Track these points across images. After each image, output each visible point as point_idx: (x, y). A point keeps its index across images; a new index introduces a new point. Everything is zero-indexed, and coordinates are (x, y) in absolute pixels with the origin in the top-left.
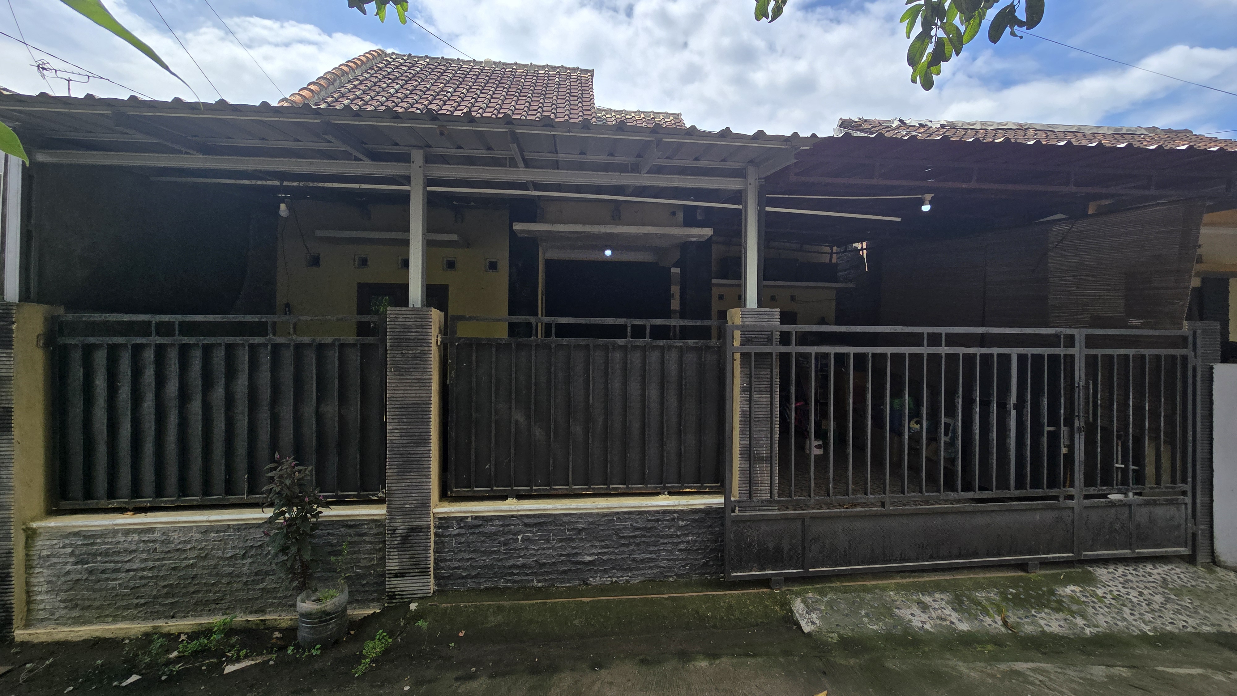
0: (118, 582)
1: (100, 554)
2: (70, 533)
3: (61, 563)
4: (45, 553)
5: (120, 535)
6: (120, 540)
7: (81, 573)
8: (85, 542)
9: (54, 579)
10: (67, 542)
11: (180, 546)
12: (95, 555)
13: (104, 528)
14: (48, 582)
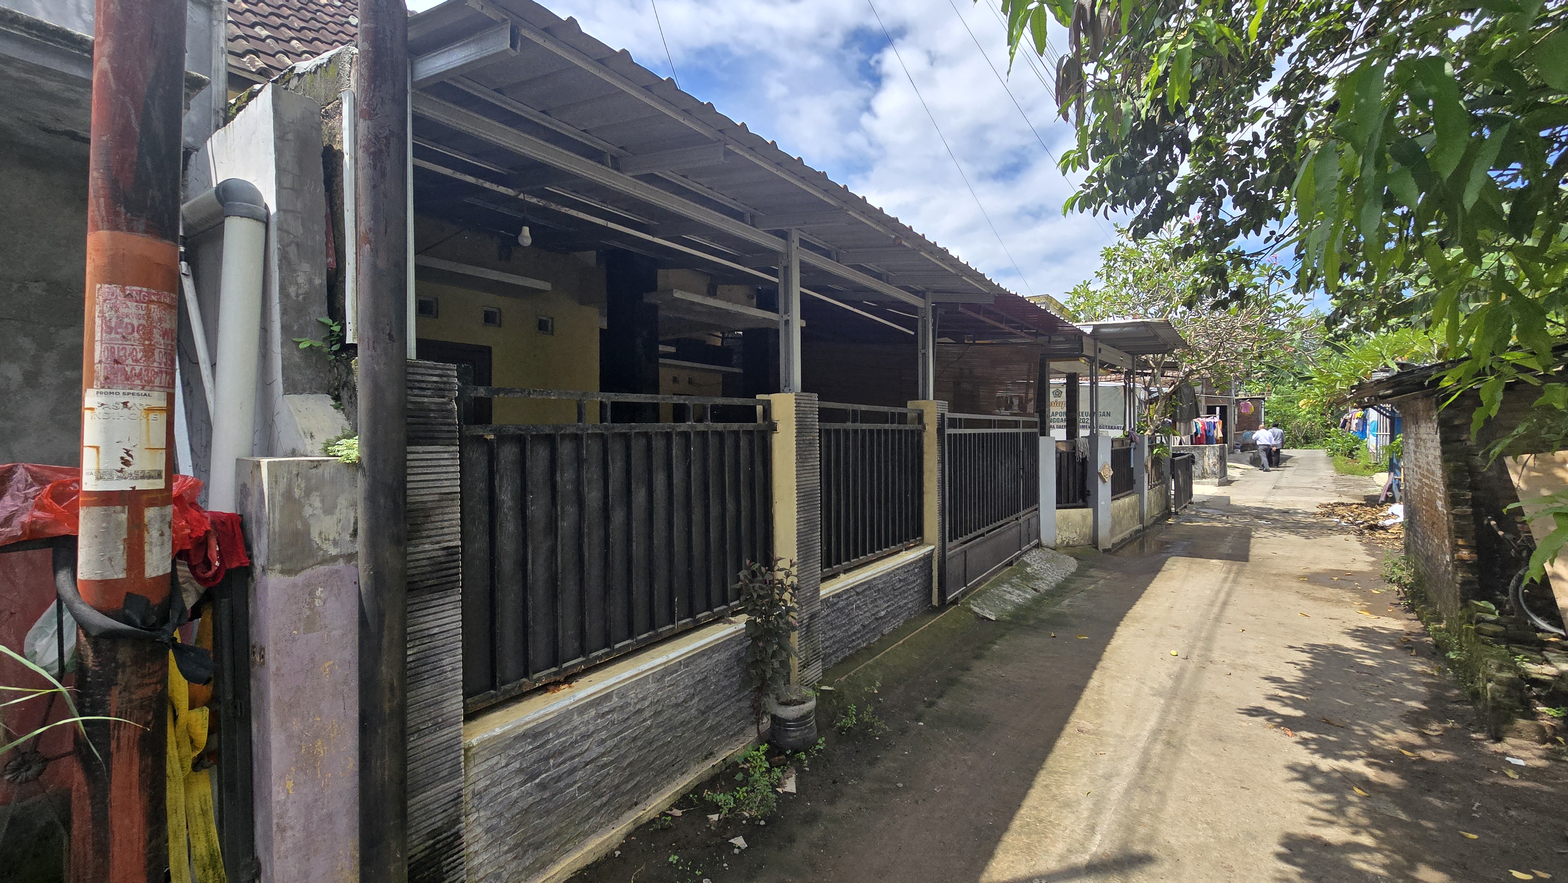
0: (576, 787)
1: (553, 756)
2: (515, 738)
3: (504, 790)
4: (481, 785)
5: (575, 717)
6: (576, 724)
7: (532, 795)
8: (536, 744)
9: (494, 821)
10: (512, 753)
11: (638, 706)
12: (547, 759)
13: (556, 714)
14: (487, 831)
